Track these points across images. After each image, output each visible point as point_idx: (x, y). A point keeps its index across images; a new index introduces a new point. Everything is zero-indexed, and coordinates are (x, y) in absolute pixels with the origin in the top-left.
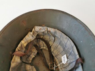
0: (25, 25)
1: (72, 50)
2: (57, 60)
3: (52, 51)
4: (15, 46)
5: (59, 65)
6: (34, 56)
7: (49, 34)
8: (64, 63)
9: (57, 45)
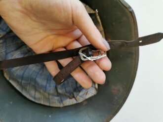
0: (113, 87)
1: (23, 84)
7: (70, 94)
9: (50, 84)
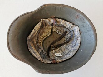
2: (57, 50)
3: (64, 45)
4: (59, 17)
5: (54, 51)
6: (58, 32)
8: (55, 55)
